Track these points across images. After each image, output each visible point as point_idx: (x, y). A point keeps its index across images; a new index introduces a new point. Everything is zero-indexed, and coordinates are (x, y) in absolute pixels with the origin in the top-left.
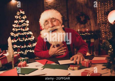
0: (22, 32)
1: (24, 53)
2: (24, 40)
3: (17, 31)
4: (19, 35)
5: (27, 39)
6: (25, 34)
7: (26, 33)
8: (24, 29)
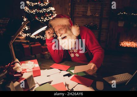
0: (40, 8)
1: (43, 38)
2: (42, 20)
3: (33, 5)
4: (36, 12)
5: (47, 19)
6: (44, 12)
7: (45, 9)
8: (42, 4)
